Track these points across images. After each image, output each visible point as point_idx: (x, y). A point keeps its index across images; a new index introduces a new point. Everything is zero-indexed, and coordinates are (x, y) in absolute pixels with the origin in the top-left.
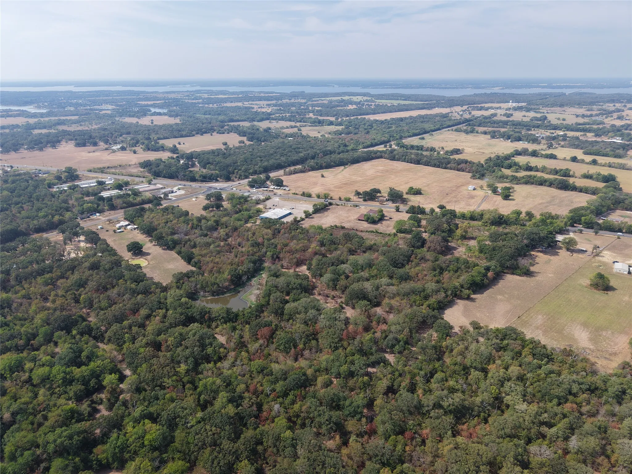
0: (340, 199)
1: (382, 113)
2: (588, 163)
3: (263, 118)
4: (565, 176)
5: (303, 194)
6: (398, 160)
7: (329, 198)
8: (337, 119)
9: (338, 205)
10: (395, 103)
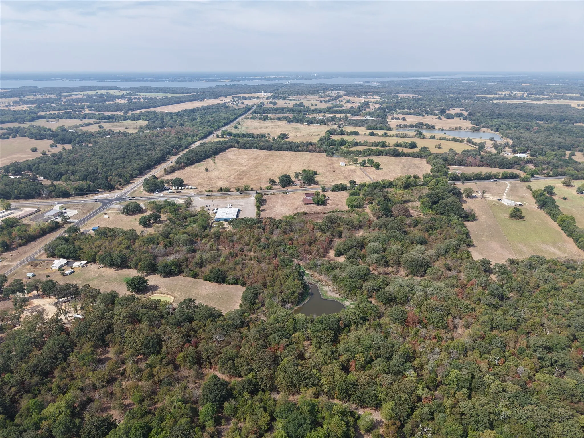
0: (261, 189)
1: (162, 106)
2: (381, 136)
3: (33, 117)
4: (384, 147)
5: (221, 190)
6: (250, 148)
7: (250, 189)
8: (126, 113)
9: (268, 195)
10: (161, 95)
